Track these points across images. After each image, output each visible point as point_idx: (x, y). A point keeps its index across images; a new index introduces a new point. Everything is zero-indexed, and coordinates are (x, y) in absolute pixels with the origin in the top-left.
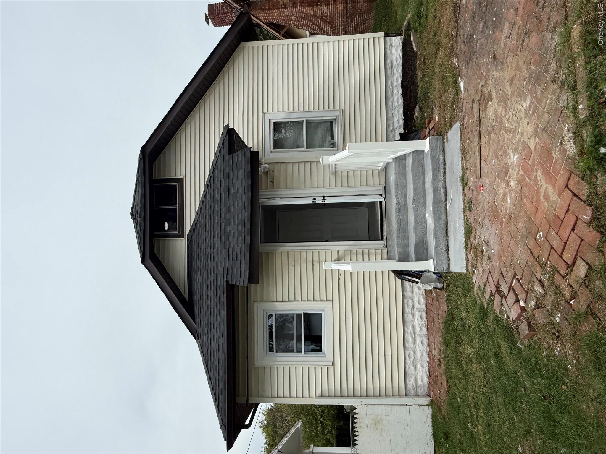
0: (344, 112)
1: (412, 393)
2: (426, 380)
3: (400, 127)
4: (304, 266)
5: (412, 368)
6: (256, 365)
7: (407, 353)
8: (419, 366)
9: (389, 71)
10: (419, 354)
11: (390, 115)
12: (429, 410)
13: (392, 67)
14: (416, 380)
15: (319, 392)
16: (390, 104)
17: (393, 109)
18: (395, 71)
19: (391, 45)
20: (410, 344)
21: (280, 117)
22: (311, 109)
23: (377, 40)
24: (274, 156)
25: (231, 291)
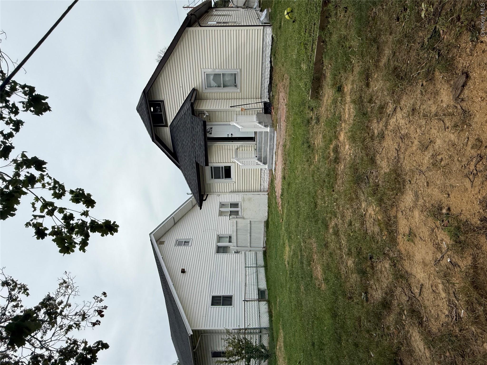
0: (241, 70)
1: (262, 190)
2: (267, 186)
3: (268, 78)
4: (224, 151)
5: (263, 183)
6: (207, 183)
7: (261, 179)
8: (265, 183)
9: (264, 49)
10: (265, 179)
11: (263, 72)
12: (267, 196)
13: (266, 46)
14: (264, 186)
15: (230, 191)
16: (264, 66)
17: (265, 69)
18: (267, 48)
19: (266, 33)
20: (263, 176)
21: (209, 71)
22: (225, 67)
23: (259, 31)
24: (207, 91)
25: (197, 165)
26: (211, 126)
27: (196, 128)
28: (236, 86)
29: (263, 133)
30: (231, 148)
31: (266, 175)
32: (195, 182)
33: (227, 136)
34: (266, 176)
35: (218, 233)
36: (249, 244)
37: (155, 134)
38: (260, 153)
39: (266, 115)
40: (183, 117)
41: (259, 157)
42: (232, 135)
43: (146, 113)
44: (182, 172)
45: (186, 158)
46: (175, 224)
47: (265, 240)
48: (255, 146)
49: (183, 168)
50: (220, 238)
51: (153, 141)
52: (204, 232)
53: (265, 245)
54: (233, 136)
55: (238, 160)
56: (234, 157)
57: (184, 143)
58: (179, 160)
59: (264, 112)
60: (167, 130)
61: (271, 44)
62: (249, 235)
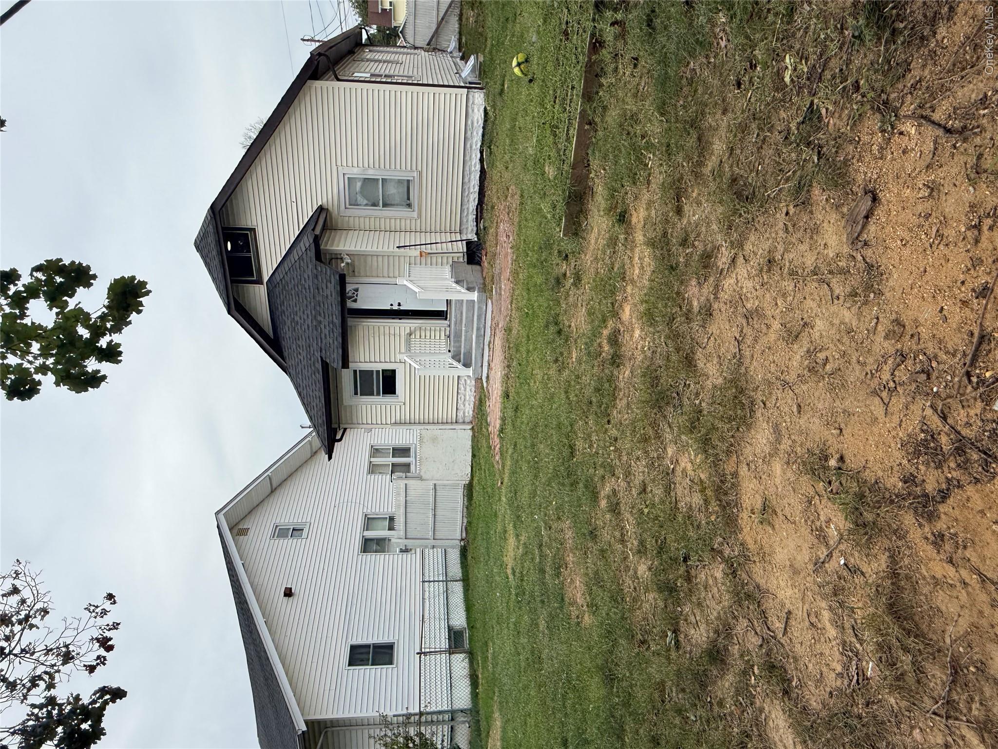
0: (420, 173)
1: (461, 420)
2: (471, 412)
3: (475, 192)
4: (382, 337)
5: (462, 406)
6: (345, 404)
7: (459, 396)
8: (467, 405)
9: (469, 133)
10: (468, 398)
11: (466, 180)
12: (470, 433)
13: (472, 128)
14: (464, 413)
15: (393, 421)
16: (467, 168)
17: (470, 174)
18: (475, 133)
19: (473, 103)
20: (462, 391)
21: (355, 172)
22: (388, 167)
23: (459, 97)
24: (349, 212)
25: (325, 366)
26: (356, 286)
27: (325, 288)
28: (409, 205)
29: (465, 302)
30: (397, 332)
31: (468, 388)
32: (319, 402)
33: (389, 308)
34: (468, 393)
35: (365, 511)
36: (431, 533)
37: (234, 298)
38: (457, 344)
39: (470, 267)
40: (297, 264)
41: (454, 351)
42: (399, 305)
43: (214, 253)
44: (292, 380)
45: (301, 351)
46: (273, 491)
47: (465, 524)
48: (448, 329)
49: (293, 372)
50: (369, 522)
51: (229, 313)
52: (336, 509)
53: (464, 535)
54: (402, 308)
55: (411, 357)
56: (403, 350)
57: (297, 318)
58: (286, 354)
59: (466, 260)
60: (261, 291)
61: (482, 125)
62: (431, 514)
